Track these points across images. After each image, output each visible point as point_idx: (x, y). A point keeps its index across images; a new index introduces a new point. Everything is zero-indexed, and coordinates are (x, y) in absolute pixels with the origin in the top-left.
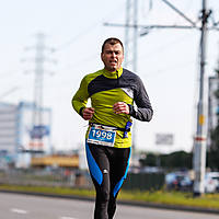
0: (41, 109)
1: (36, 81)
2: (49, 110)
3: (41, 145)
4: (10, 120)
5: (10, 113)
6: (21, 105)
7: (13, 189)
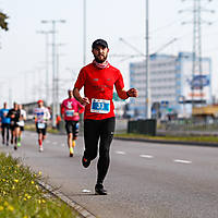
0: (200, 59)
1: (195, 31)
2: (208, 60)
3: (202, 95)
4: (170, 72)
5: (170, 64)
6: (180, 55)
7: (176, 140)
